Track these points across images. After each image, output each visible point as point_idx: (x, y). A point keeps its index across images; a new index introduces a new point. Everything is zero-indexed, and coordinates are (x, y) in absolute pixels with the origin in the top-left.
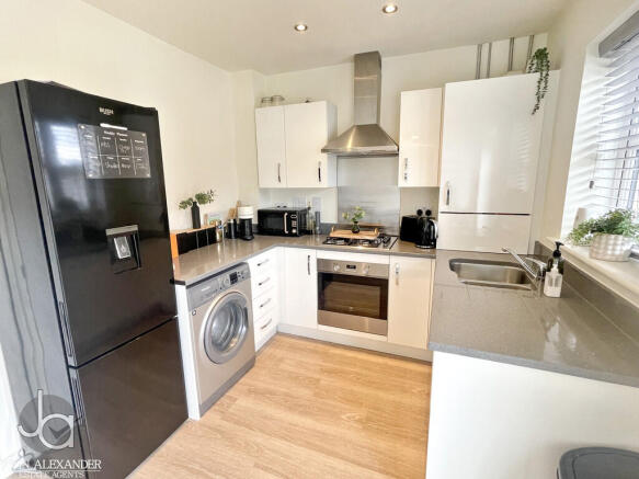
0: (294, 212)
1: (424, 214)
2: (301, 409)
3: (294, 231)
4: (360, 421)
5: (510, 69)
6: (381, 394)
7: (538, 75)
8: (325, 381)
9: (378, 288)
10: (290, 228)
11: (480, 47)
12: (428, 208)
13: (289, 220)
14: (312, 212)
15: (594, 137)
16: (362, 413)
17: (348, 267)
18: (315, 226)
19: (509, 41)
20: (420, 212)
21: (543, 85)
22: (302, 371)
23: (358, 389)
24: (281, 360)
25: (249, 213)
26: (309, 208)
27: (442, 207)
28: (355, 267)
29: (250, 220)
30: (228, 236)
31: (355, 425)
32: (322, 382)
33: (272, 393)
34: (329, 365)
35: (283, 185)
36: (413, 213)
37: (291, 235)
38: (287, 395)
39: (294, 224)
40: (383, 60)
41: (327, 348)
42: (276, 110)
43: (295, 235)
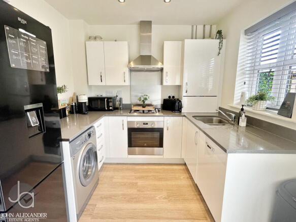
0: (111, 98)
1: (171, 98)
2: (135, 200)
3: (111, 108)
4: (165, 198)
5: (204, 38)
6: (169, 183)
7: (219, 41)
8: (140, 183)
9: (159, 133)
10: (108, 106)
11: (193, 26)
12: (173, 95)
13: (108, 102)
14: (118, 98)
15: (244, 65)
16: (164, 194)
17: (144, 124)
18: (120, 105)
19: (203, 26)
20: (170, 97)
21: (221, 44)
22: (125, 181)
23: (157, 183)
24: (112, 177)
25: (84, 99)
26: (117, 96)
27: (184, 94)
28: (147, 124)
29: (85, 103)
30: (71, 112)
31: (164, 200)
32: (139, 184)
33: (115, 196)
34: (138, 175)
35: (103, 84)
36: (167, 98)
37: (109, 110)
38: (124, 195)
39: (111, 104)
40: (153, 26)
41: (134, 166)
42: (98, 43)
43: (111, 110)
